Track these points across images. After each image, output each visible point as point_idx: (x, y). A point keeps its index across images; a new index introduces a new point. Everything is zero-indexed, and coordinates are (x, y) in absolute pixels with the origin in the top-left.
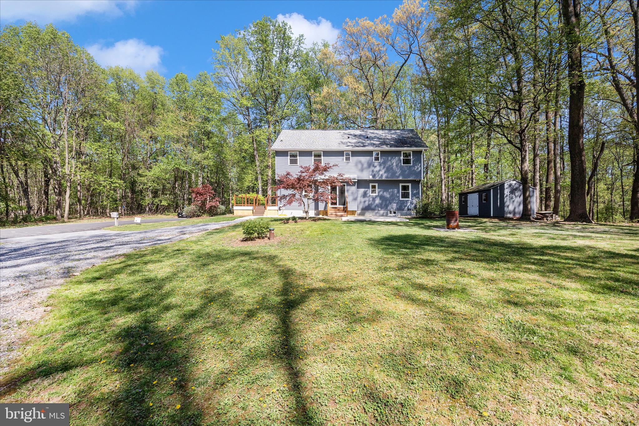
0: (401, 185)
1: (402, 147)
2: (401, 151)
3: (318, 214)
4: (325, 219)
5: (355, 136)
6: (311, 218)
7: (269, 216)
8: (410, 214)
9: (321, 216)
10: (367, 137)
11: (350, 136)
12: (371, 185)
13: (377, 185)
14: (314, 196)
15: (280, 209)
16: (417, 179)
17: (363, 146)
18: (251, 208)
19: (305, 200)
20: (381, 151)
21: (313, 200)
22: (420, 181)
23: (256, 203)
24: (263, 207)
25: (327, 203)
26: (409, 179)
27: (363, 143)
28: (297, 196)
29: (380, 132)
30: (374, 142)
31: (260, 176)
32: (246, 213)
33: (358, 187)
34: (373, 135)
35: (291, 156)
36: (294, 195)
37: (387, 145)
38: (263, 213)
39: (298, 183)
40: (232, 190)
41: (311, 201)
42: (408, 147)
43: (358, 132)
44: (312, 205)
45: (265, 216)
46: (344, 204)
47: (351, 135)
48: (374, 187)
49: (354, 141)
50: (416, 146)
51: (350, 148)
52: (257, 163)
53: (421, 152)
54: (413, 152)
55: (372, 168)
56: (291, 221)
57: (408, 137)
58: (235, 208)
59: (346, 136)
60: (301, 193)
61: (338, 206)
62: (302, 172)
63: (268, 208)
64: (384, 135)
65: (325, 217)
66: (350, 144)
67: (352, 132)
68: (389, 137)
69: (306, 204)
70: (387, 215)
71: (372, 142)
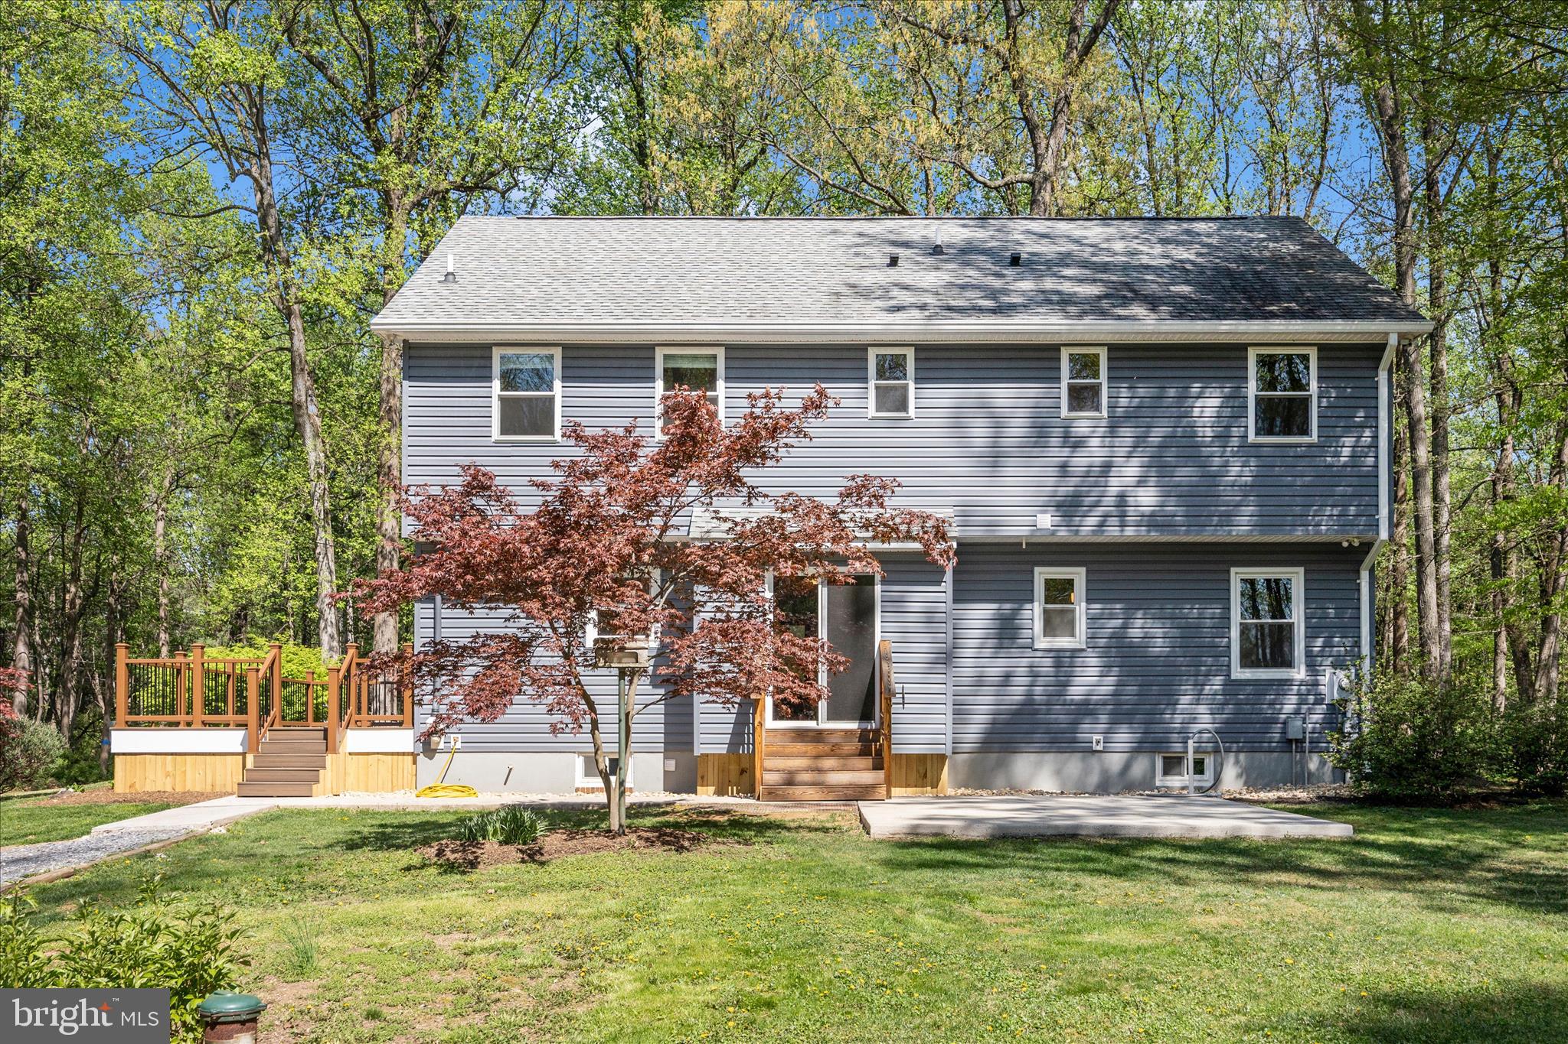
0: (1237, 576)
1: (1247, 315)
2: (1242, 348)
3: (684, 781)
4: (739, 827)
5: (937, 250)
6: (637, 811)
7: (353, 799)
8: (1301, 779)
9: (705, 797)
10: (1015, 261)
11: (900, 251)
12: (1042, 575)
13: (1078, 575)
14: (662, 655)
15: (430, 751)
16: (1351, 538)
17: (994, 311)
18: (231, 740)
19: (601, 683)
20: (1112, 348)
21: (658, 681)
22: (1366, 547)
23: (265, 710)
24: (308, 737)
25: (748, 708)
26: (1299, 535)
27: (993, 294)
28: (544, 656)
29: (1094, 232)
30: (1067, 287)
31: (325, 536)
32: (194, 778)
33: (962, 595)
34: (1046, 249)
35: (509, 380)
36: (521, 648)
37: (1153, 302)
38: (307, 778)
39: (552, 550)
40: (175, 621)
41: (643, 691)
42: (1289, 314)
43: (950, 232)
44: (651, 722)
45: (319, 800)
46: (866, 715)
47: (906, 245)
48: (1059, 591)
49: (931, 279)
50: (1347, 315)
51: (910, 325)
52: (314, 452)
53: (1373, 352)
54: (1330, 352)
55: (1057, 453)
56: (491, 846)
57: (1276, 261)
58: (121, 740)
59: (878, 255)
60: (573, 631)
61: (823, 723)
62: (577, 472)
63: (356, 739)
64: (1118, 246)
65: (736, 802)
66: (906, 298)
67: (915, 229)
68: (1152, 254)
69: (608, 711)
70: (1144, 787)
71: (1049, 284)
